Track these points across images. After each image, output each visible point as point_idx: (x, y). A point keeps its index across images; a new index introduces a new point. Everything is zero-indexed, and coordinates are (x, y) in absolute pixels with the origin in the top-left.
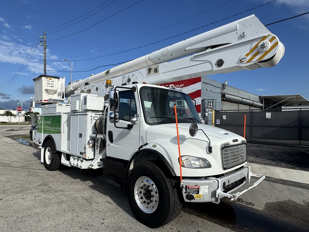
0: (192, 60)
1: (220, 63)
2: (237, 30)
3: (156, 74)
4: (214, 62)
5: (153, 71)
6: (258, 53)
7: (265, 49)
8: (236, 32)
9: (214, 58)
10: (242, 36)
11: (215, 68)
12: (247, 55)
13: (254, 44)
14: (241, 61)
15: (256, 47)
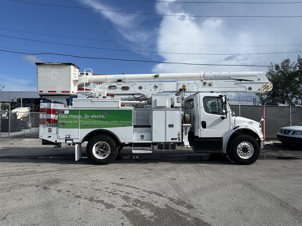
0: (235, 84)
1: (250, 89)
2: (257, 76)
3: (211, 87)
4: (247, 88)
5: (207, 85)
6: (266, 88)
7: (269, 87)
8: (257, 77)
9: (248, 86)
10: (259, 79)
11: (248, 91)
12: (262, 88)
13: (264, 84)
14: (259, 90)
15: (265, 85)
